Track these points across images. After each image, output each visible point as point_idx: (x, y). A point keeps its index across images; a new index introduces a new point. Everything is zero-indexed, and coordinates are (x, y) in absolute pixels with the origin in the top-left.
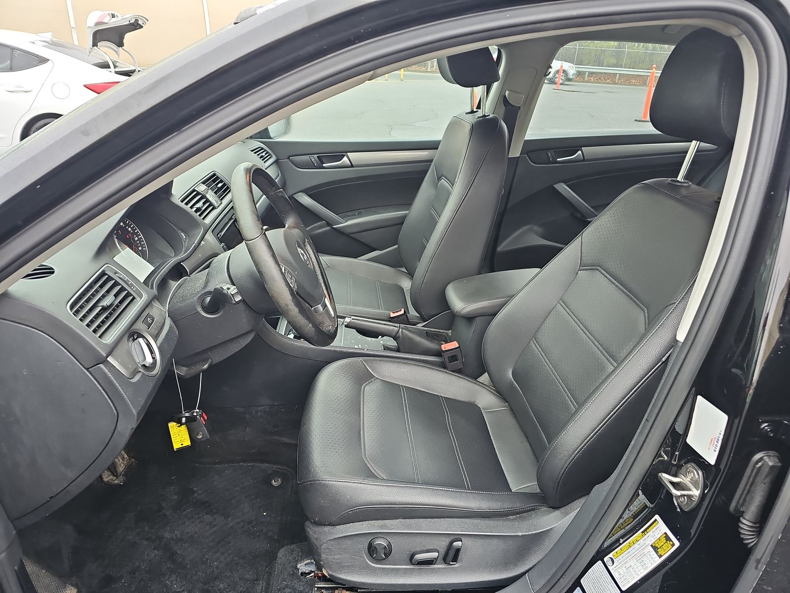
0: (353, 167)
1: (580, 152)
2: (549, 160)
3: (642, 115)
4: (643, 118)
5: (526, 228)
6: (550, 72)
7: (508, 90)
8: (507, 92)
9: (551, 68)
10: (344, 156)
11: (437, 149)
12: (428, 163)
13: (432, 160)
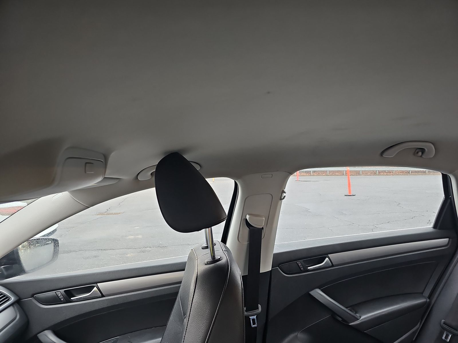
0: (104, 296)
1: (327, 259)
2: (301, 269)
3: (348, 192)
4: (349, 194)
5: (292, 336)
6: (285, 196)
7: (249, 214)
8: (247, 216)
9: (285, 193)
10: (94, 287)
11: (184, 271)
12: (177, 285)
13: (181, 281)
